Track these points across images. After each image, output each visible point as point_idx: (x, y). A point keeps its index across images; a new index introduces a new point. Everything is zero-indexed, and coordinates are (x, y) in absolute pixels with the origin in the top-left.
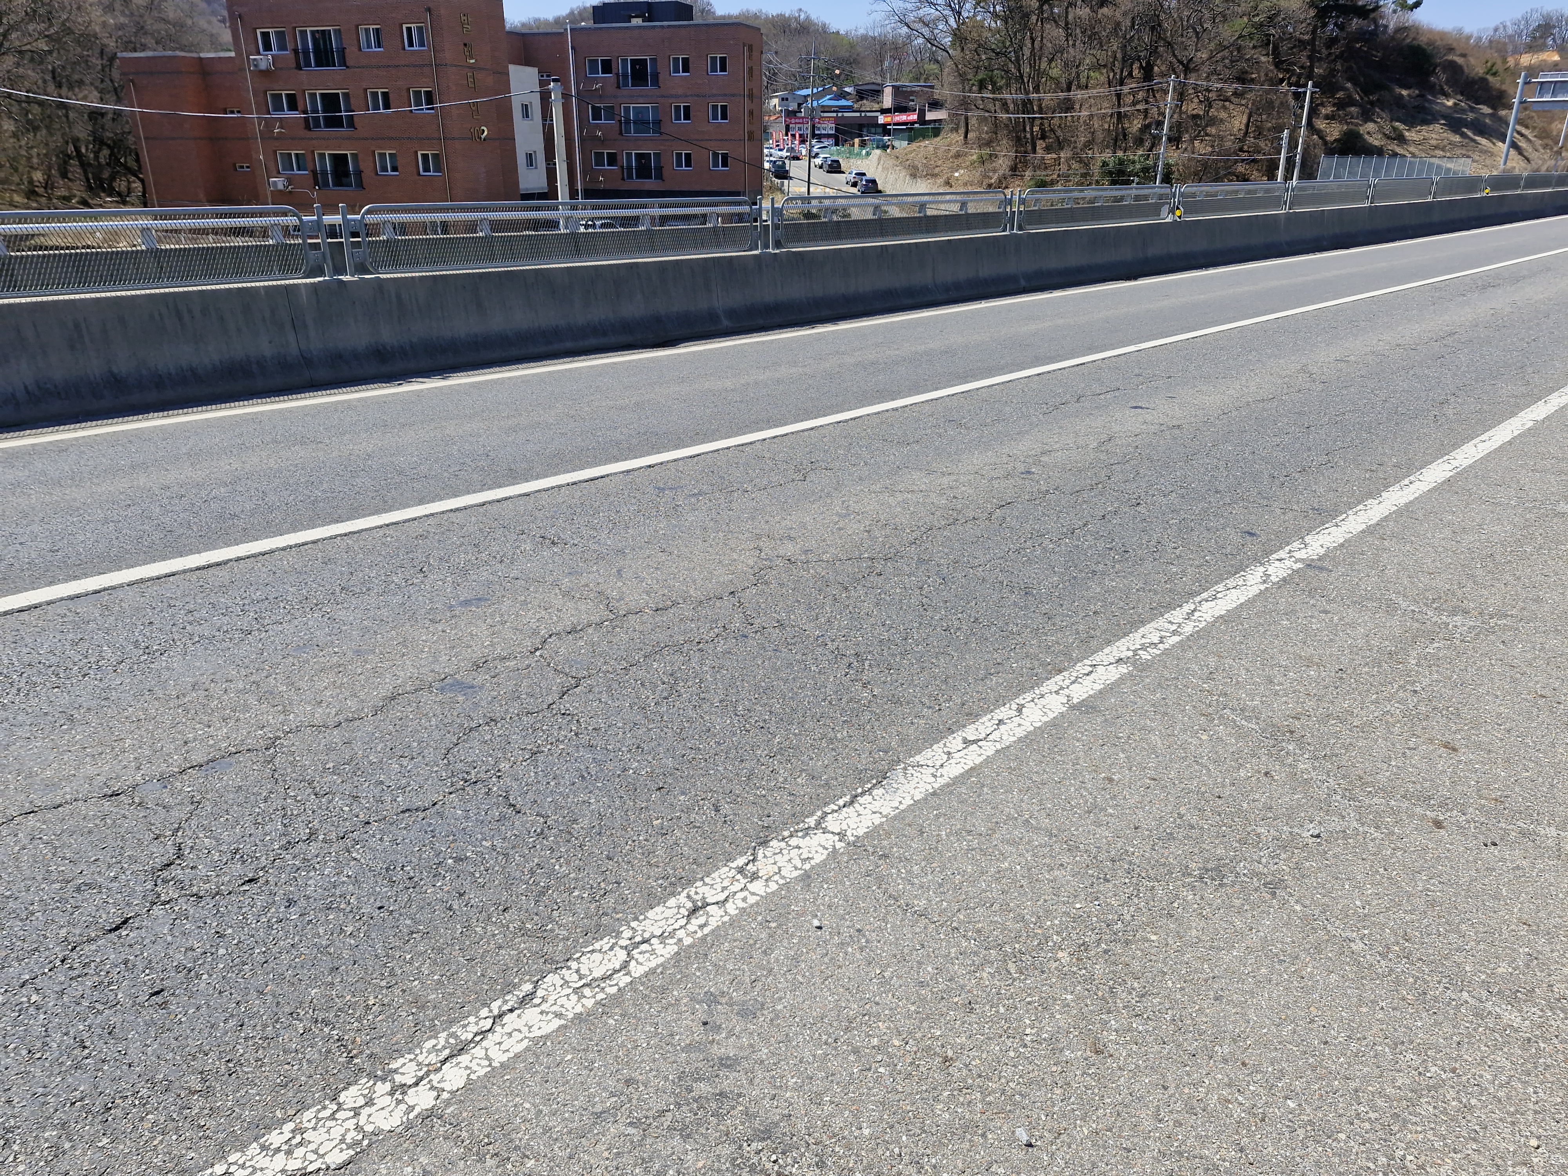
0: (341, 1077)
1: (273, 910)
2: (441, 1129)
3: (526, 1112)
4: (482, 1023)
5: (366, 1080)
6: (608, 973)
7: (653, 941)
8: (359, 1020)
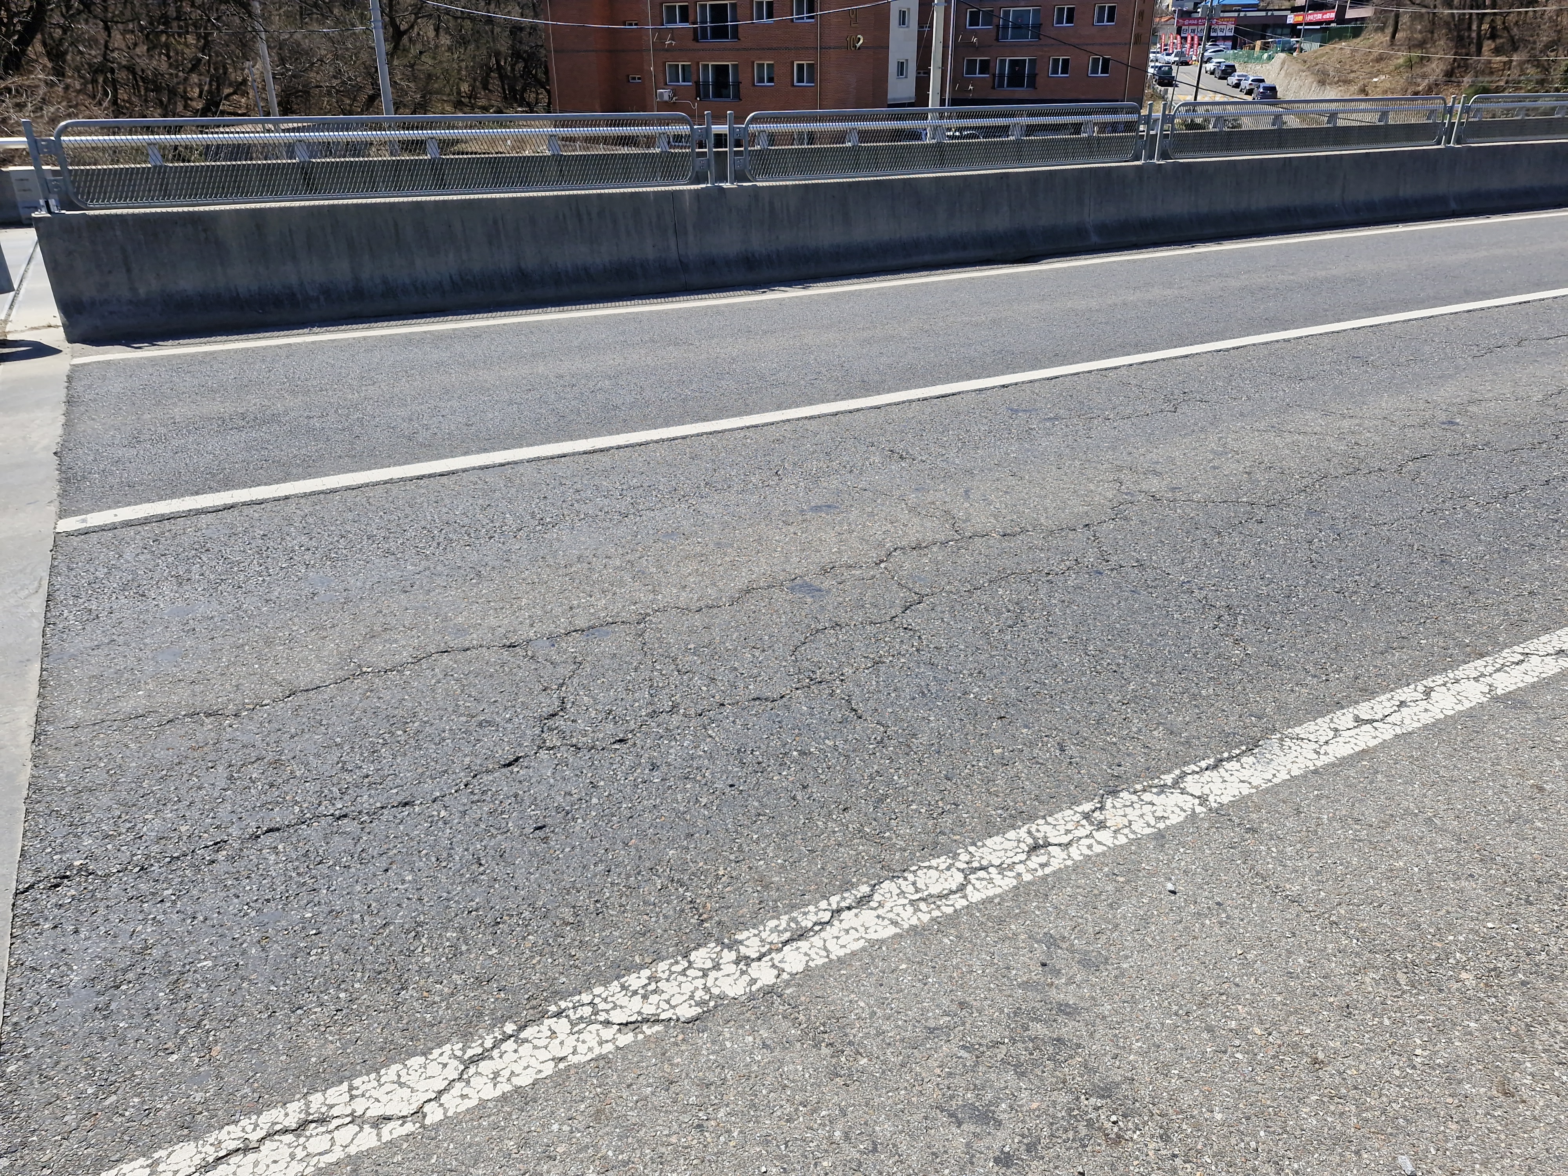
0: (693, 937)
1: (639, 771)
2: (781, 1007)
3: (860, 1011)
4: (821, 914)
5: (714, 945)
6: (945, 892)
7: (991, 869)
8: (710, 887)
